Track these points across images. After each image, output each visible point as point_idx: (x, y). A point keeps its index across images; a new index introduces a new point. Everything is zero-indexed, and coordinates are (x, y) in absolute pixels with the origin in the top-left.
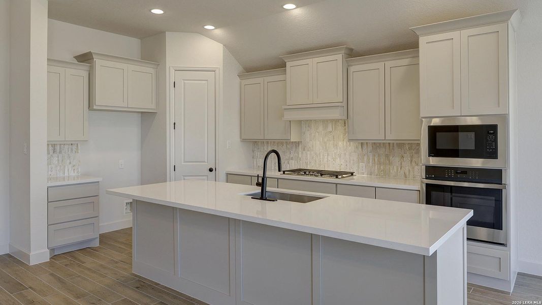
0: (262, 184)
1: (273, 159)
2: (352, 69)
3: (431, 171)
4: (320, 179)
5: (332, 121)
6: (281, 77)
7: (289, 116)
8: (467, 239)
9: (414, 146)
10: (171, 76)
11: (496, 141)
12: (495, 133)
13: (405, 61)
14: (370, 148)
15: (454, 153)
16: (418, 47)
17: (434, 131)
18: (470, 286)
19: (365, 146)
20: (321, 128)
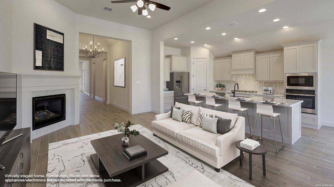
0: (234, 93)
1: (236, 85)
2: (257, 57)
3: (287, 90)
4: (245, 93)
5: (248, 74)
6: (230, 60)
7: (233, 73)
8: (301, 112)
9: (281, 83)
10: (192, 60)
11: (313, 81)
12: (313, 79)
13: (278, 55)
14: (263, 83)
15: (297, 85)
16: (283, 50)
17: (289, 78)
18: (302, 127)
19: (261, 83)
20: (244, 77)
